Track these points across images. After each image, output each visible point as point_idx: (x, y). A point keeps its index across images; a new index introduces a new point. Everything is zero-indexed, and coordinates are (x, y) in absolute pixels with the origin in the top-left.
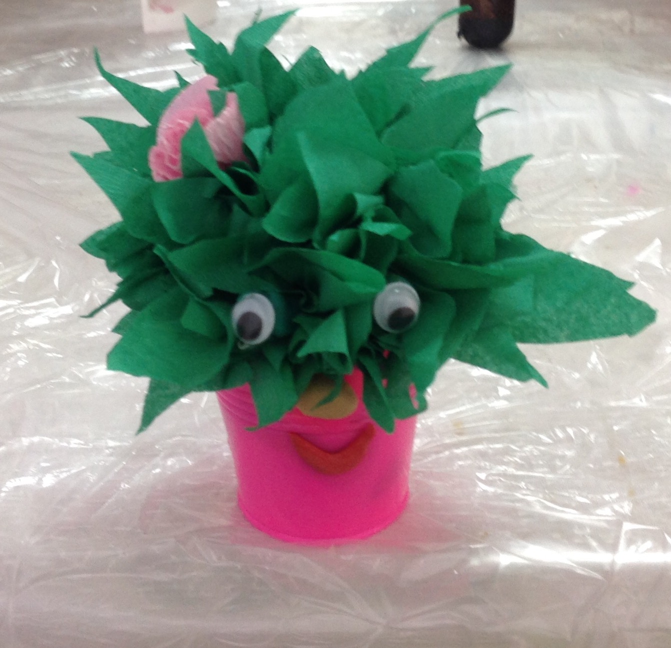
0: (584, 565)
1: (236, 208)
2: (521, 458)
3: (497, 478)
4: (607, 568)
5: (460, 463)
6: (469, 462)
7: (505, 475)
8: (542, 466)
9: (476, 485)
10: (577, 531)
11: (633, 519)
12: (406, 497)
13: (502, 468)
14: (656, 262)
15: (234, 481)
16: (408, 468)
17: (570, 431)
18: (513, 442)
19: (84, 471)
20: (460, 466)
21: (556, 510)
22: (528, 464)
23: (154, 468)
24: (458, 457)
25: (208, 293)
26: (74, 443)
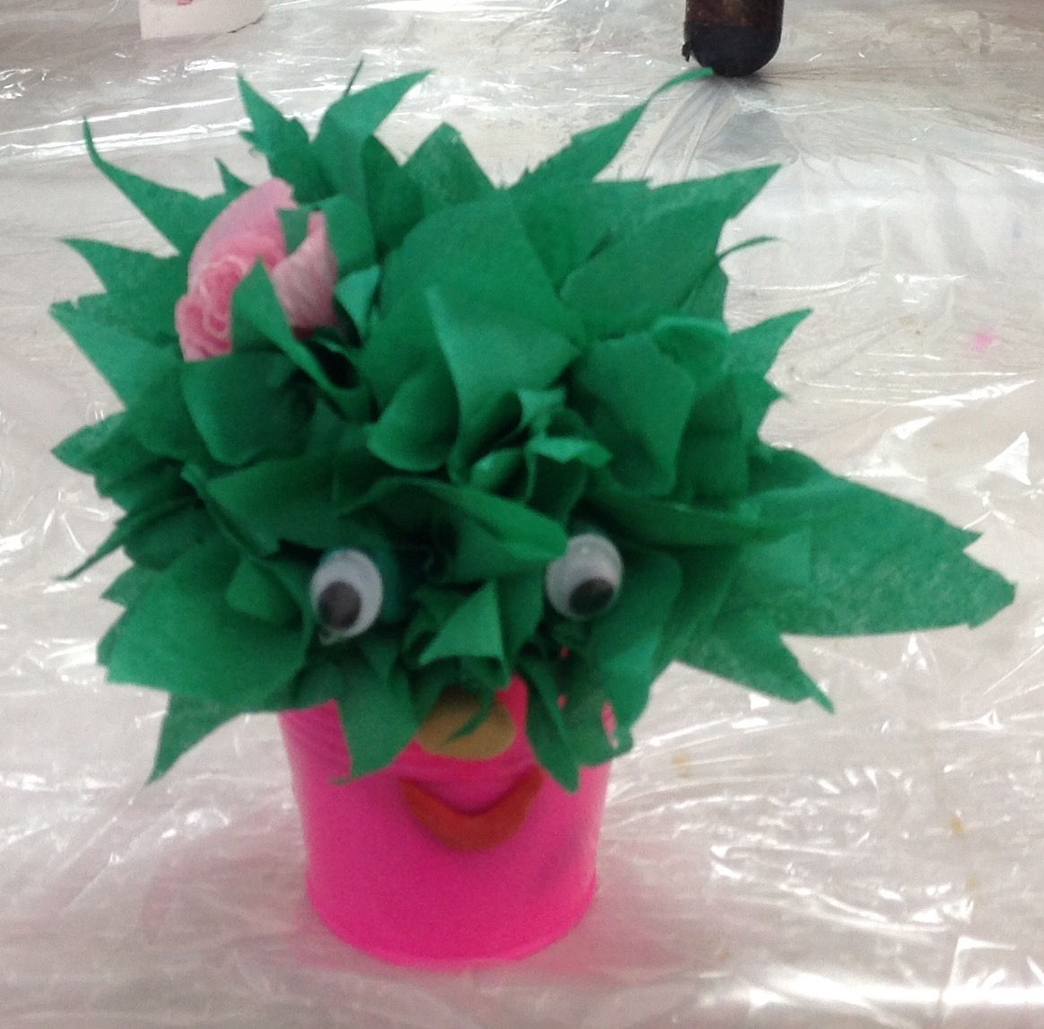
0: (891, 1009)
1: (321, 407)
2: (786, 819)
3: (745, 855)
4: (930, 1014)
5: (684, 827)
6: (698, 826)
7: (758, 850)
8: (822, 834)
9: (709, 868)
10: (880, 951)
11: (974, 929)
12: (593, 887)
13: (754, 838)
14: (1021, 474)
15: (299, 853)
16: (596, 835)
17: (871, 774)
18: (773, 790)
19: (46, 832)
20: (685, 833)
21: (845, 914)
22: (799, 830)
23: (165, 829)
24: (681, 817)
25: (271, 546)
26: (31, 782)
